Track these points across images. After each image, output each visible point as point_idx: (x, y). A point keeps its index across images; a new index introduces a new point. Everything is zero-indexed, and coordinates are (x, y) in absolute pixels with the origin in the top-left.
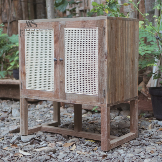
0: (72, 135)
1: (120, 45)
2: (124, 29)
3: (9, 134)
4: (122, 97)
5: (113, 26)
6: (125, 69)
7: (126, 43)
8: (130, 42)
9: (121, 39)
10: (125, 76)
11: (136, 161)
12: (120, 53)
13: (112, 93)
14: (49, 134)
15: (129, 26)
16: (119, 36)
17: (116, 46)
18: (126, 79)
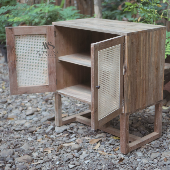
0: (100, 129)
1: (142, 57)
2: (147, 40)
3: (47, 121)
4: (143, 104)
5: (134, 40)
6: (147, 78)
7: (149, 54)
8: (155, 51)
9: (143, 50)
10: (147, 84)
11: (147, 169)
12: (141, 64)
13: (131, 103)
14: (81, 124)
15: (154, 35)
16: (142, 48)
17: (137, 58)
18: (148, 87)
